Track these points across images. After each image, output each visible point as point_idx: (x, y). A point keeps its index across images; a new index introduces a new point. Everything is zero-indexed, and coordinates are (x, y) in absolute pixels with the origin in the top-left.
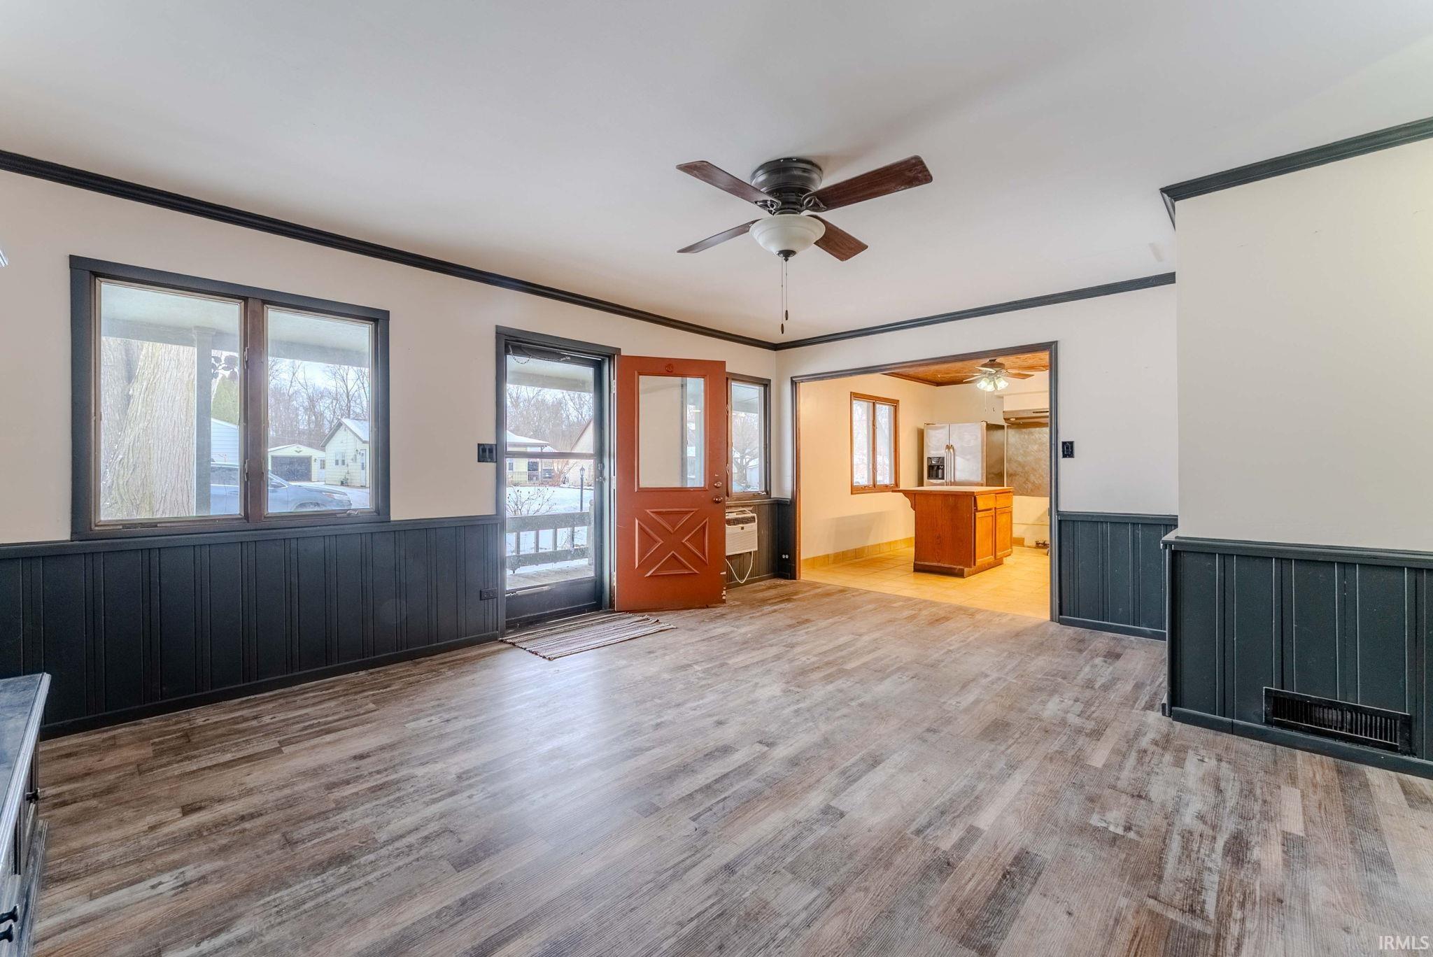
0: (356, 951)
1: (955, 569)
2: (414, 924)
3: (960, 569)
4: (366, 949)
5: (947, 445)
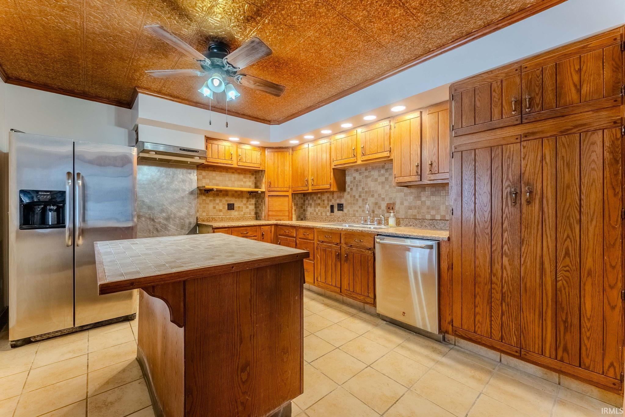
5: (69, 173)
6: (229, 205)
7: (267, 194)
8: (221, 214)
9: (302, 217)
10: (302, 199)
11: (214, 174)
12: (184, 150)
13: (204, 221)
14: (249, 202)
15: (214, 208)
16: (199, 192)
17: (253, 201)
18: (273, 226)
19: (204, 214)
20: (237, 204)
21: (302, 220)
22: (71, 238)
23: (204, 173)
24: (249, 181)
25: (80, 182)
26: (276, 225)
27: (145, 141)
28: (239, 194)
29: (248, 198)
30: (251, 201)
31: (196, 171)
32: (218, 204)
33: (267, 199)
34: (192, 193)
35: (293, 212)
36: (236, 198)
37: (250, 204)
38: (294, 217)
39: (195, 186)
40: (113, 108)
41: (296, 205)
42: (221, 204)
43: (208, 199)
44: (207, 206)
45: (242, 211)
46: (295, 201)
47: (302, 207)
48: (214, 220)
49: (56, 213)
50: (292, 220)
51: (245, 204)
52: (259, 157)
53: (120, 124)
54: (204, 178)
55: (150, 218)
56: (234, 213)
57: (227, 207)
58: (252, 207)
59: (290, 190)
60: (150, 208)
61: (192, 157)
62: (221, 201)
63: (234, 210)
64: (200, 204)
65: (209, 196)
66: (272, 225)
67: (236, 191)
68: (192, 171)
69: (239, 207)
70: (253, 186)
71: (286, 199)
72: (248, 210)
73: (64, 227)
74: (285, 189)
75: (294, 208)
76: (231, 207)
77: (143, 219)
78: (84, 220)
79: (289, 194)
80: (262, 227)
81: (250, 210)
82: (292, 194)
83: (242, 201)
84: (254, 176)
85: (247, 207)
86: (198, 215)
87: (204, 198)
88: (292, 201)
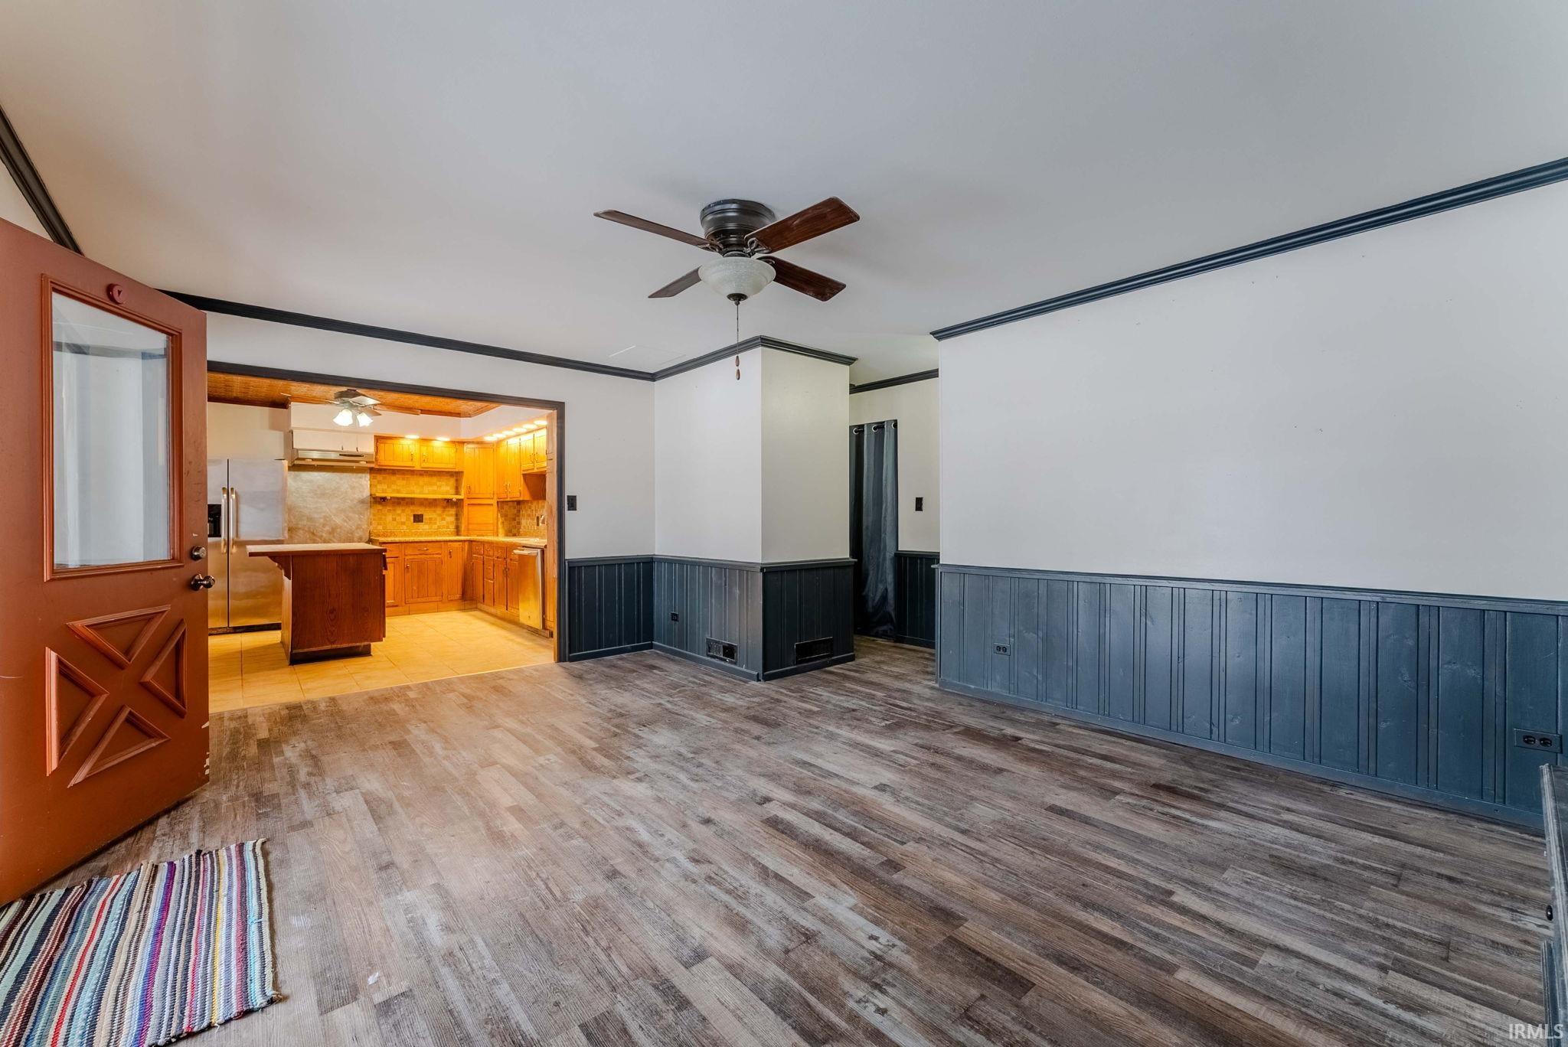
0: (1179, 1033)
1: (358, 647)
2: (1121, 999)
3: (364, 646)
4: (1171, 1026)
5: (224, 488)
6: (415, 516)
7: (466, 502)
8: (405, 527)
9: (514, 531)
10: (515, 508)
11: (393, 478)
12: (345, 455)
13: (379, 536)
14: (446, 513)
15: (394, 520)
16: (372, 500)
17: (453, 511)
18: (467, 544)
19: (380, 527)
20: (428, 514)
21: (514, 535)
22: (226, 546)
23: (379, 477)
24: (447, 485)
25: (234, 496)
26: (471, 541)
27: (300, 447)
28: (432, 503)
29: (444, 508)
30: (449, 511)
31: (368, 476)
32: (399, 515)
33: (465, 509)
34: (362, 502)
35: (500, 526)
36: (425, 507)
37: (448, 515)
38: (501, 531)
39: (366, 493)
40: (267, 409)
41: (505, 516)
42: (405, 515)
43: (385, 509)
44: (383, 517)
45: (435, 523)
46: (503, 511)
47: (514, 519)
48: (392, 534)
49: (212, 524)
50: (498, 535)
51: (439, 515)
52: (453, 455)
53: (274, 426)
54: (379, 482)
55: (309, 531)
56: (423, 527)
57: (412, 518)
58: (452, 519)
59: (495, 497)
60: (310, 519)
61: (357, 462)
62: (403, 511)
63: (422, 522)
64: (374, 515)
65: (386, 506)
66: (465, 541)
67: (426, 499)
68: (364, 475)
69: (431, 519)
70: (453, 491)
71: (490, 508)
72: (444, 523)
73: (220, 536)
74: (488, 496)
75: (500, 521)
76: (418, 519)
77: (301, 532)
78: (237, 535)
79: (494, 502)
80: (449, 543)
81: (447, 523)
82: (498, 502)
83: (435, 512)
84: (455, 478)
85: (443, 519)
86: (371, 528)
87: (380, 507)
88: (498, 510)
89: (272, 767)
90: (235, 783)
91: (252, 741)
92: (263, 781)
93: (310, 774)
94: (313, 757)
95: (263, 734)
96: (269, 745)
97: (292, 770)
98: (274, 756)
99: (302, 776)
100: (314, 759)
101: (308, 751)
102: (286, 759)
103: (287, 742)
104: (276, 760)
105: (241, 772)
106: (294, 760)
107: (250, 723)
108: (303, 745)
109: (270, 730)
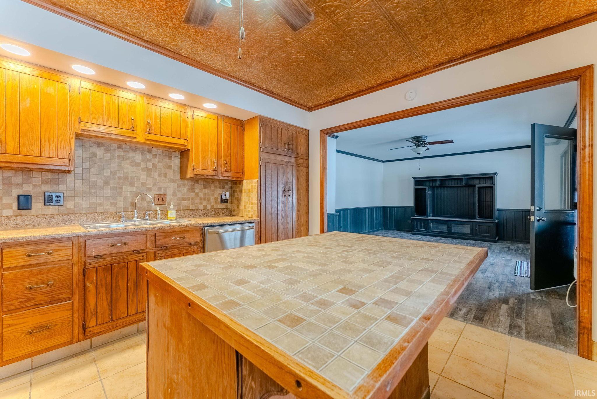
89: (506, 291)
90: (520, 291)
91: (511, 305)
92: (511, 288)
93: (495, 284)
94: (489, 288)
95: (504, 307)
96: (504, 300)
97: (500, 287)
98: (504, 295)
99: (497, 284)
100: (490, 288)
101: (490, 291)
102: (500, 291)
103: (496, 298)
104: (503, 292)
105: (518, 294)
106: (497, 290)
107: (509, 318)
108: (490, 294)
109: (500, 308)
